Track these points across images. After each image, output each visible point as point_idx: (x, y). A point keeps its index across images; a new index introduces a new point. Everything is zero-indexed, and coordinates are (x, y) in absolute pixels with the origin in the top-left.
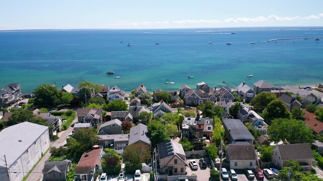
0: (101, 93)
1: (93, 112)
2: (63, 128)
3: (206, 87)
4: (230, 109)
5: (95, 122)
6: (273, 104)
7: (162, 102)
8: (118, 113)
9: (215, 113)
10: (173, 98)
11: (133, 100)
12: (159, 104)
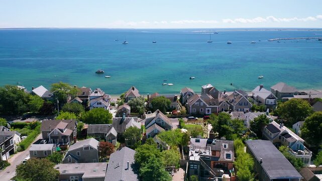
0: (79, 97)
1: (62, 125)
2: (20, 149)
3: (214, 91)
4: (252, 123)
5: (64, 140)
6: (315, 119)
7: (158, 112)
8: (98, 127)
9: (233, 130)
10: (172, 104)
11: (121, 107)
12: (154, 115)
